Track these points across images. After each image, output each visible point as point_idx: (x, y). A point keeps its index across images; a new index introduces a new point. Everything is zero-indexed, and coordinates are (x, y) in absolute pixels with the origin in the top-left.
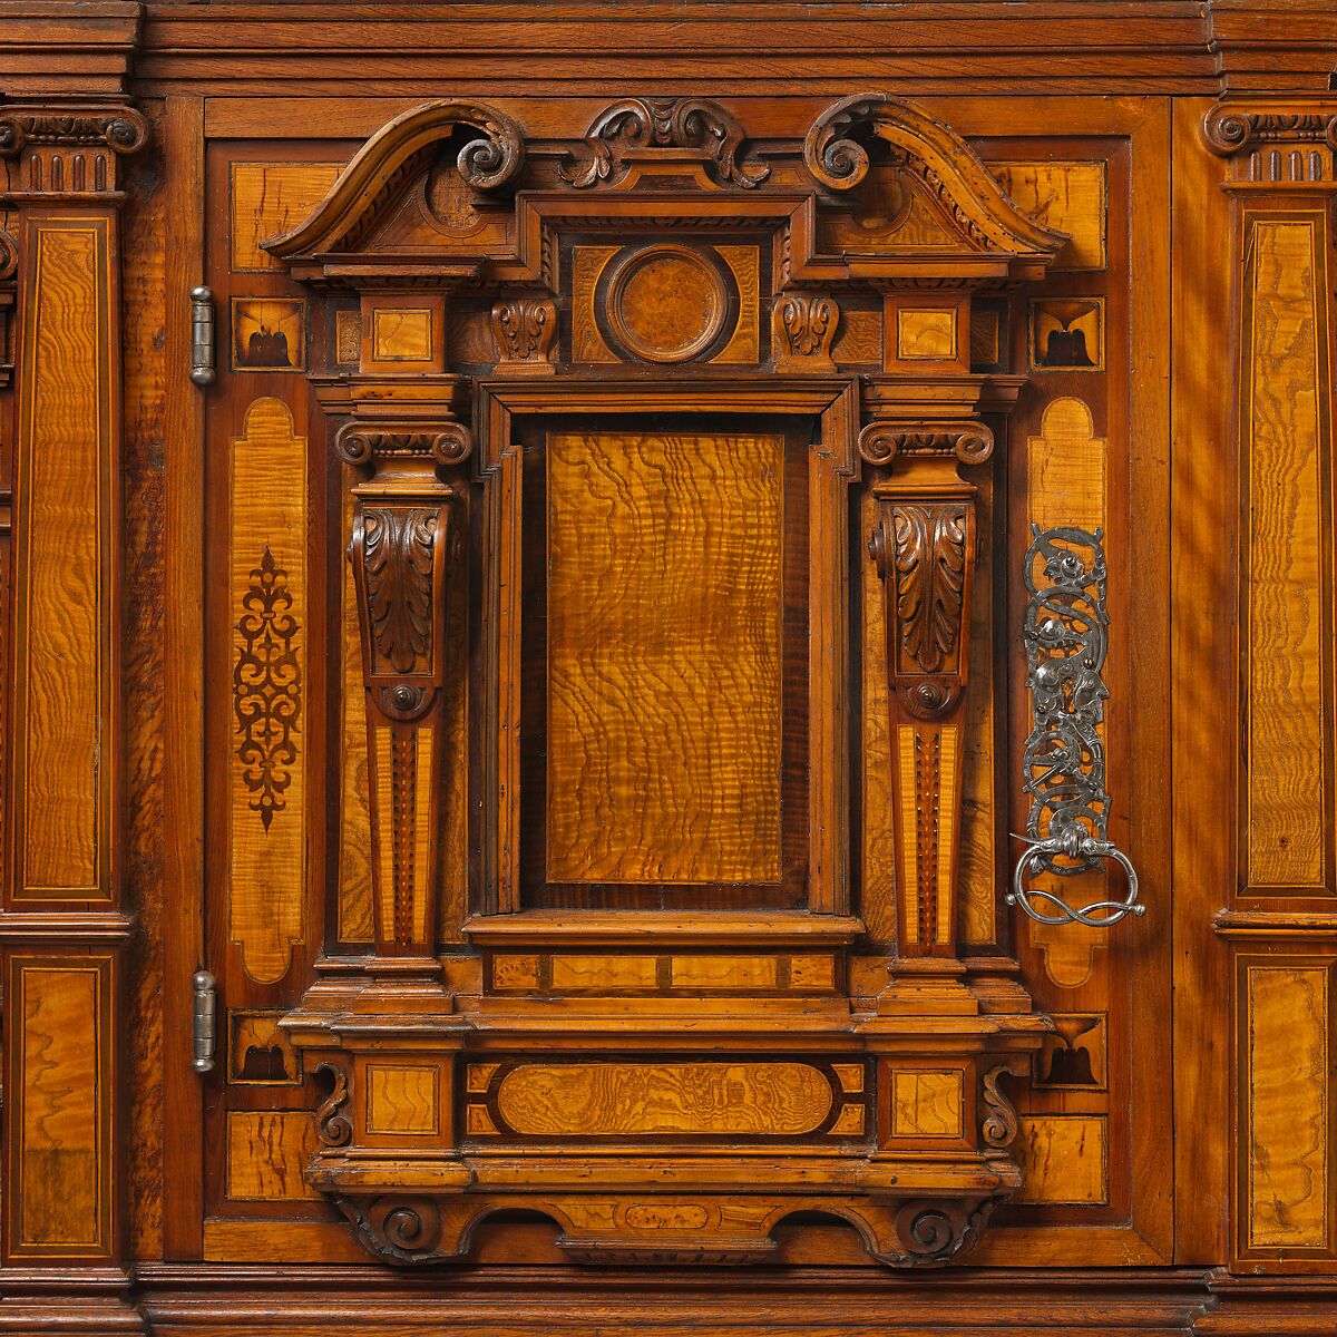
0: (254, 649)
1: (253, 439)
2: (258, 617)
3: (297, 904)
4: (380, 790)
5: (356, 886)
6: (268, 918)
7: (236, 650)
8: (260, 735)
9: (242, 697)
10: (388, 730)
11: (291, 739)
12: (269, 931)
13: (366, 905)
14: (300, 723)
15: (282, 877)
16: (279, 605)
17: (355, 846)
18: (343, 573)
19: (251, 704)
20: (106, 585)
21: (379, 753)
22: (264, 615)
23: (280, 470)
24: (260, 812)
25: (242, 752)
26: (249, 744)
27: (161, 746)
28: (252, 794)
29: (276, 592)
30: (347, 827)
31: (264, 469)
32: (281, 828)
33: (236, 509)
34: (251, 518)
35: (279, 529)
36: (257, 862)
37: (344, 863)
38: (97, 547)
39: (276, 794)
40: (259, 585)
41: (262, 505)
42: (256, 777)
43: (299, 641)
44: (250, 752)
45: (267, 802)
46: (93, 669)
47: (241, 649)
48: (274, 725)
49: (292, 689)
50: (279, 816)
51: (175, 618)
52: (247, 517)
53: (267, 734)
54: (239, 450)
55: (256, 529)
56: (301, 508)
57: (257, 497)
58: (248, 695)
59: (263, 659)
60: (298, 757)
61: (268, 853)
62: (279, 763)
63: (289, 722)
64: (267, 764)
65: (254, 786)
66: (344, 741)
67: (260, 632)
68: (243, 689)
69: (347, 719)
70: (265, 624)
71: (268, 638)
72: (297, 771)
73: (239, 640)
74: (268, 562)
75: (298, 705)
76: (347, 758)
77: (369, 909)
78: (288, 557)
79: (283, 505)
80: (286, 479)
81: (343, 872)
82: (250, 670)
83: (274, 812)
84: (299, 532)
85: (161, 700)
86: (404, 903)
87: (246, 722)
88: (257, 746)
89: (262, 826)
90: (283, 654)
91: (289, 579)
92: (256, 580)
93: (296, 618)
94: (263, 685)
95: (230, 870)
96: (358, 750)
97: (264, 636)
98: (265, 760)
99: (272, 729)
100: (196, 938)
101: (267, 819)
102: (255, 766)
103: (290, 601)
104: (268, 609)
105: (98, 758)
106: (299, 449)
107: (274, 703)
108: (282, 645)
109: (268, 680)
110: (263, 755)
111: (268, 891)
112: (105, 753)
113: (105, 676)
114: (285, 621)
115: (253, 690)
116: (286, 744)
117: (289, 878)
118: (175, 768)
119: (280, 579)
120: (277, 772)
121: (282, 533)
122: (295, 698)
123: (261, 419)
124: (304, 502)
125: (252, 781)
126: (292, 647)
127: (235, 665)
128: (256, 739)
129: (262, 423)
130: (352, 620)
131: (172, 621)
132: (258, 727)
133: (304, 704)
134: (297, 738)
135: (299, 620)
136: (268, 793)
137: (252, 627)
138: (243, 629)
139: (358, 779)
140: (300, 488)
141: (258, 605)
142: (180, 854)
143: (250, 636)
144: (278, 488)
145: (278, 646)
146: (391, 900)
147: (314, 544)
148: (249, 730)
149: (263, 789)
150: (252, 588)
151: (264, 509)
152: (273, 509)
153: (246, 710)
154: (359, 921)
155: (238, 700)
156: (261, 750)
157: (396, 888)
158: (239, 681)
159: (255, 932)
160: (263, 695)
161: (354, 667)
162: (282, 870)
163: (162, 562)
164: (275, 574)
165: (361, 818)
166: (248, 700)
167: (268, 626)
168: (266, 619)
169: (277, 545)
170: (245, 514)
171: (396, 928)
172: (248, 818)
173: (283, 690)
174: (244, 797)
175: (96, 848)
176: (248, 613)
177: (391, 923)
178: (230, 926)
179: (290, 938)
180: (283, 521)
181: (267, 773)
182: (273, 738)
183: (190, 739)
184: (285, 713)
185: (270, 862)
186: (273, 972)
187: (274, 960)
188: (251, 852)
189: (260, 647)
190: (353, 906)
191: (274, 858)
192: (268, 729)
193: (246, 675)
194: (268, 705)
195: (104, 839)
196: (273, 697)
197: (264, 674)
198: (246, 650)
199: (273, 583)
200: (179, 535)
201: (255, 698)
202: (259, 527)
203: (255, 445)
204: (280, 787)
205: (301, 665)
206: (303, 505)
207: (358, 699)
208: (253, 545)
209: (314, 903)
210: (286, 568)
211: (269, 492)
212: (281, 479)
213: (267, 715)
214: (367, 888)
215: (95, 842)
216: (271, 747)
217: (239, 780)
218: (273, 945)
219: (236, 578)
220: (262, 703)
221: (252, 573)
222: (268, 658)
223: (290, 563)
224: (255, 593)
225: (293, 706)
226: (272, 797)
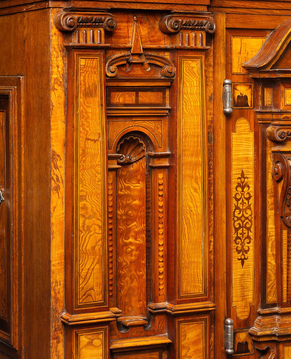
0: (239, 205)
1: (238, 132)
2: (240, 193)
3: (252, 292)
4: (284, 251)
5: (271, 284)
6: (243, 297)
7: (234, 205)
8: (241, 234)
9: (236, 221)
10: (286, 231)
11: (249, 235)
12: (244, 302)
13: (274, 290)
14: (252, 229)
15: (247, 282)
16: (246, 189)
17: (271, 270)
18: (267, 178)
19: (238, 224)
20: (205, 185)
21: (284, 239)
22: (242, 193)
23: (246, 142)
24: (241, 261)
25: (235, 241)
26: (238, 238)
27: (212, 240)
28: (239, 255)
29: (245, 185)
30: (269, 264)
31: (241, 142)
32: (247, 266)
33: (233, 156)
34: (238, 159)
35: (245, 163)
36: (240, 278)
37: (268, 276)
38: (202, 172)
39: (245, 254)
40: (240, 182)
41: (241, 155)
42: (239, 249)
43: (252, 201)
44: (238, 240)
45: (243, 257)
46: (201, 215)
47: (235, 205)
48: (245, 231)
49: (250, 218)
50: (246, 261)
51: (218, 195)
52: (236, 159)
53: (242, 234)
54: (234, 136)
55: (239, 163)
56: (252, 155)
57: (239, 152)
58: (237, 221)
59: (241, 208)
60: (252, 241)
61: (243, 275)
62: (246, 244)
63: (249, 229)
64: (243, 244)
65: (239, 252)
66: (268, 235)
67: (240, 198)
68: (236, 219)
69: (269, 227)
70: (242, 196)
71: (243, 200)
72: (251, 245)
73: (234, 202)
74: (242, 174)
75: (251, 223)
76: (268, 240)
78: (248, 172)
79: (247, 154)
80: (248, 146)
81: (268, 280)
82: (237, 212)
83: (245, 260)
84: (251, 164)
85: (212, 224)
86: (289, 289)
87: (237, 230)
88: (240, 238)
89: (241, 266)
90: (247, 206)
91: (249, 180)
92: (239, 180)
93: (251, 193)
94: (241, 217)
95: (232, 282)
96: (272, 238)
97: (241, 200)
98: (242, 243)
99: (244, 232)
100: (224, 307)
101: (243, 263)
102: (239, 245)
103: (249, 187)
104: (243, 191)
105: (203, 247)
106: (251, 135)
107: (245, 223)
108: (247, 203)
109: (243, 215)
110: (241, 241)
111: (243, 288)
112: (205, 245)
113: (205, 218)
114: (248, 194)
115: (239, 219)
116: (248, 237)
117: (249, 283)
118: (218, 249)
119: (246, 180)
120: (246, 246)
121: (246, 164)
122: (250, 221)
123: (240, 125)
124: (253, 153)
125: (238, 250)
126: (250, 203)
127: (233, 210)
128: (239, 236)
129: (241, 126)
130: (270, 194)
131: (217, 196)
132: (240, 231)
133: (253, 223)
134: (251, 234)
135: (252, 194)
136: (243, 254)
137: (238, 197)
138: (235, 198)
139: (272, 248)
140: (252, 148)
141: (240, 189)
142: (220, 277)
143: (238, 200)
144: (245, 149)
145: (246, 203)
146: (286, 288)
147: (256, 168)
148: (237, 232)
149: (241, 253)
150: (238, 183)
151: (242, 156)
152: (244, 156)
153: (236, 226)
154: (272, 295)
155: (234, 223)
156: (241, 240)
157: (287, 284)
158: (234, 216)
159: (239, 302)
160: (241, 220)
161: (271, 209)
162: (247, 280)
163: (212, 176)
164: (245, 178)
165: (273, 261)
166: (237, 223)
167: (243, 196)
168: (242, 194)
169: (245, 168)
170: (236, 158)
171: (287, 298)
172: (237, 263)
173: (247, 218)
174: (236, 256)
175: (203, 278)
176: (237, 192)
177: (286, 296)
178: (232, 301)
179: (250, 303)
180: (247, 160)
181: (243, 247)
182: (244, 235)
183: (223, 238)
184: (248, 226)
185: (244, 278)
186: (245, 316)
187: (245, 312)
188: (238, 275)
189: (240, 204)
190: (270, 291)
191: (245, 277)
192: (243, 232)
193: (236, 214)
194: (243, 223)
195: (205, 274)
196: (244, 221)
197: (242, 213)
198: (236, 205)
199: (244, 181)
200: (219, 166)
201: (239, 222)
202: (240, 162)
203: (239, 134)
204: (247, 252)
205: (252, 209)
206: (253, 155)
207: (272, 220)
208: (238, 169)
209: (257, 291)
210: (248, 176)
211: (243, 150)
212: (246, 146)
213: (243, 227)
214: (274, 284)
216: (244, 238)
217: (234, 250)
218: (245, 306)
219: (233, 180)
220: (241, 223)
221: (238, 178)
222: (243, 208)
223: (249, 175)
224: (239, 185)
225: (250, 223)
226: (244, 255)
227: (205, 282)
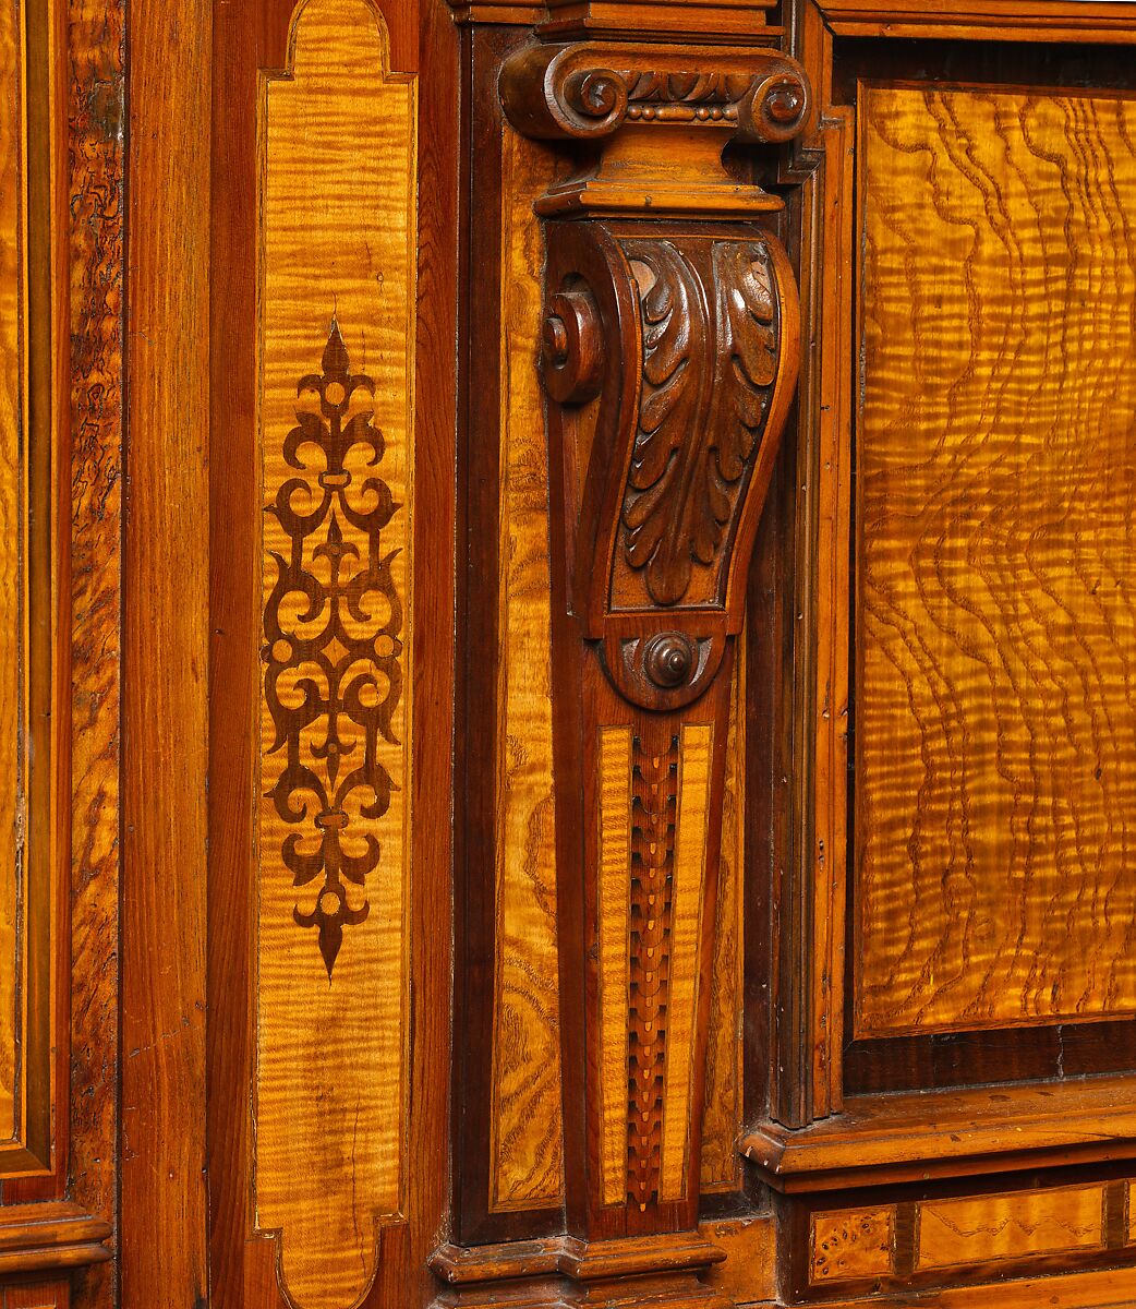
0: (307, 557)
1: (308, 76)
2: (314, 484)
3: (393, 1134)
4: (606, 868)
5: (525, 1085)
6: (333, 1170)
7: (269, 559)
8: (317, 752)
9: (282, 666)
10: (625, 734)
11: (379, 759)
12: (333, 1201)
13: (546, 1125)
14: (401, 722)
15: (361, 1074)
16: (357, 456)
17: (525, 994)
18: (503, 386)
19: (299, 685)
20: (41, 414)
21: (606, 786)
22: (329, 479)
23: (360, 148)
24: (316, 929)
25: (279, 796)
26: (295, 776)
27: (112, 787)
28: (302, 890)
29: (351, 426)
30: (509, 952)
31: (329, 145)
32: (359, 962)
33: (270, 236)
34: (301, 257)
35: (357, 283)
36: (308, 1044)
37: (503, 1034)
38: (20, 323)
39: (350, 887)
40: (317, 410)
41: (322, 228)
42: (306, 850)
43: (397, 536)
44: (298, 793)
45: (332, 906)
46: (12, 617)
47: (279, 559)
48: (347, 730)
49: (384, 647)
50: (355, 934)
51: (151, 490)
52: (293, 254)
53: (331, 750)
54: (276, 99)
55: (311, 283)
56: (402, 236)
57: (313, 209)
58: (294, 662)
59: (324, 580)
60: (396, 799)
61: (334, 1022)
62: (355, 815)
63: (375, 721)
64: (331, 819)
65: (303, 870)
66: (503, 761)
67: (318, 517)
68: (283, 651)
69: (511, 709)
70: (328, 499)
71: (335, 532)
72: (393, 829)
73: (274, 537)
74: (335, 359)
75: (395, 682)
76: (508, 796)
77: (552, 1132)
78: (375, 347)
79: (367, 227)
80: (373, 170)
81: (500, 1055)
82: (296, 604)
83: (346, 928)
84: (399, 291)
85: (111, 682)
86: (645, 1116)
87: (289, 724)
88: (310, 780)
89: (321, 962)
90: (365, 567)
91: (380, 396)
92: (311, 397)
93: (391, 485)
94: (324, 638)
95: (253, 1067)
96: (531, 779)
97: (325, 526)
98: (326, 812)
99: (344, 739)
100: (193, 1235)
101: (330, 946)
102: (307, 824)
103: (378, 444)
104: (335, 467)
105: (23, 832)
106: (401, 103)
107: (347, 679)
108: (364, 547)
109: (335, 626)
110: (323, 798)
111: (331, 1109)
112: (39, 818)
113: (40, 633)
114: (371, 493)
115: (305, 651)
116: (372, 773)
117: (375, 1076)
118: (151, 845)
119: (360, 396)
120: (352, 835)
121: (362, 291)
122: (389, 667)
123: (323, 31)
124: (409, 223)
125: (300, 858)
126: (384, 550)
127: (267, 595)
128: (308, 762)
129: (326, 40)
130: (519, 489)
131: (146, 495)
132: (313, 735)
133: (408, 681)
134: (393, 756)
135: (400, 490)
136: (333, 886)
137: (303, 507)
138: (282, 511)
139: (531, 846)
140: (401, 191)
141: (313, 456)
142: (160, 1040)
143: (298, 527)
144: (358, 190)
145: (355, 551)
146: (621, 1113)
147: (430, 318)
148: (295, 742)
149: (321, 878)
150: (304, 417)
151: (329, 235)
152: (347, 236)
153: (288, 696)
154: (531, 1159)
155: (272, 676)
156: (319, 788)
157: (631, 1085)
158: (274, 632)
159: (304, 1205)
160: (324, 662)
161: (528, 594)
162: (362, 1058)
163: (117, 359)
164: (350, 384)
165: (535, 930)
166: (289, 677)
167: (335, 504)
168: (330, 488)
169: (354, 319)
170: (289, 248)
171: (630, 1174)
172: (293, 945)
173: (363, 649)
174: (284, 898)
175: (17, 1047)
176: (294, 474)
177: (619, 1162)
178: (253, 1196)
179: (377, 1211)
180: (367, 263)
181: (331, 838)
182: (343, 759)
183: (184, 771)
184: (369, 700)
185: (336, 1041)
186: (341, 1293)
187: (344, 1264)
188: (300, 1023)
189: (317, 552)
190: (519, 1129)
191: (343, 1034)
192: (333, 738)
193: (288, 617)
194: (334, 682)
195: (37, 1025)
196: (345, 666)
197: (325, 614)
198: (288, 559)
199: (345, 405)
200: (162, 296)
201: (308, 669)
202: (316, 277)
203: (310, 91)
204: (358, 870)
205: (401, 591)
206: (408, 230)
207: (533, 664)
208: (304, 319)
209: (427, 1128)
210: (372, 371)
211: (339, 197)
212: (364, 169)
213: (332, 708)
214: (548, 1086)
215: (18, 1035)
216: (340, 780)
217: (272, 860)
218: (342, 1231)
219: (269, 394)
220: (320, 679)
221: (305, 383)
222: (334, 578)
223: (380, 361)
224: (308, 429)
225: (385, 683)
226: (342, 894)
227: (38, 1069)
